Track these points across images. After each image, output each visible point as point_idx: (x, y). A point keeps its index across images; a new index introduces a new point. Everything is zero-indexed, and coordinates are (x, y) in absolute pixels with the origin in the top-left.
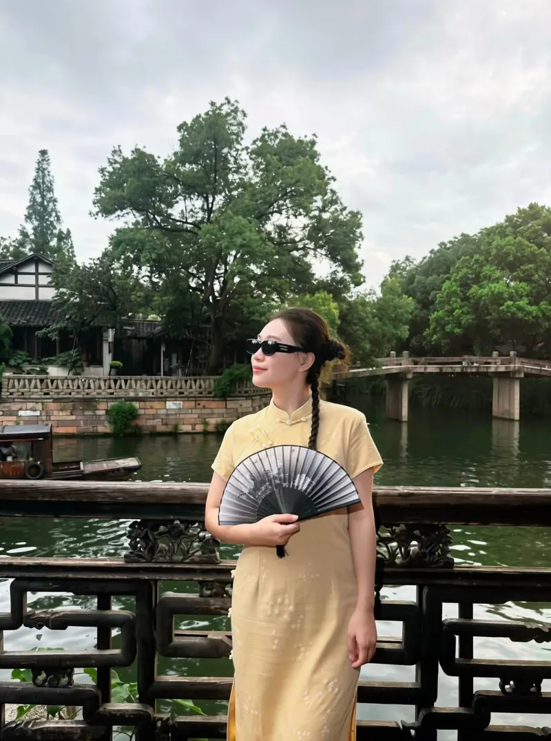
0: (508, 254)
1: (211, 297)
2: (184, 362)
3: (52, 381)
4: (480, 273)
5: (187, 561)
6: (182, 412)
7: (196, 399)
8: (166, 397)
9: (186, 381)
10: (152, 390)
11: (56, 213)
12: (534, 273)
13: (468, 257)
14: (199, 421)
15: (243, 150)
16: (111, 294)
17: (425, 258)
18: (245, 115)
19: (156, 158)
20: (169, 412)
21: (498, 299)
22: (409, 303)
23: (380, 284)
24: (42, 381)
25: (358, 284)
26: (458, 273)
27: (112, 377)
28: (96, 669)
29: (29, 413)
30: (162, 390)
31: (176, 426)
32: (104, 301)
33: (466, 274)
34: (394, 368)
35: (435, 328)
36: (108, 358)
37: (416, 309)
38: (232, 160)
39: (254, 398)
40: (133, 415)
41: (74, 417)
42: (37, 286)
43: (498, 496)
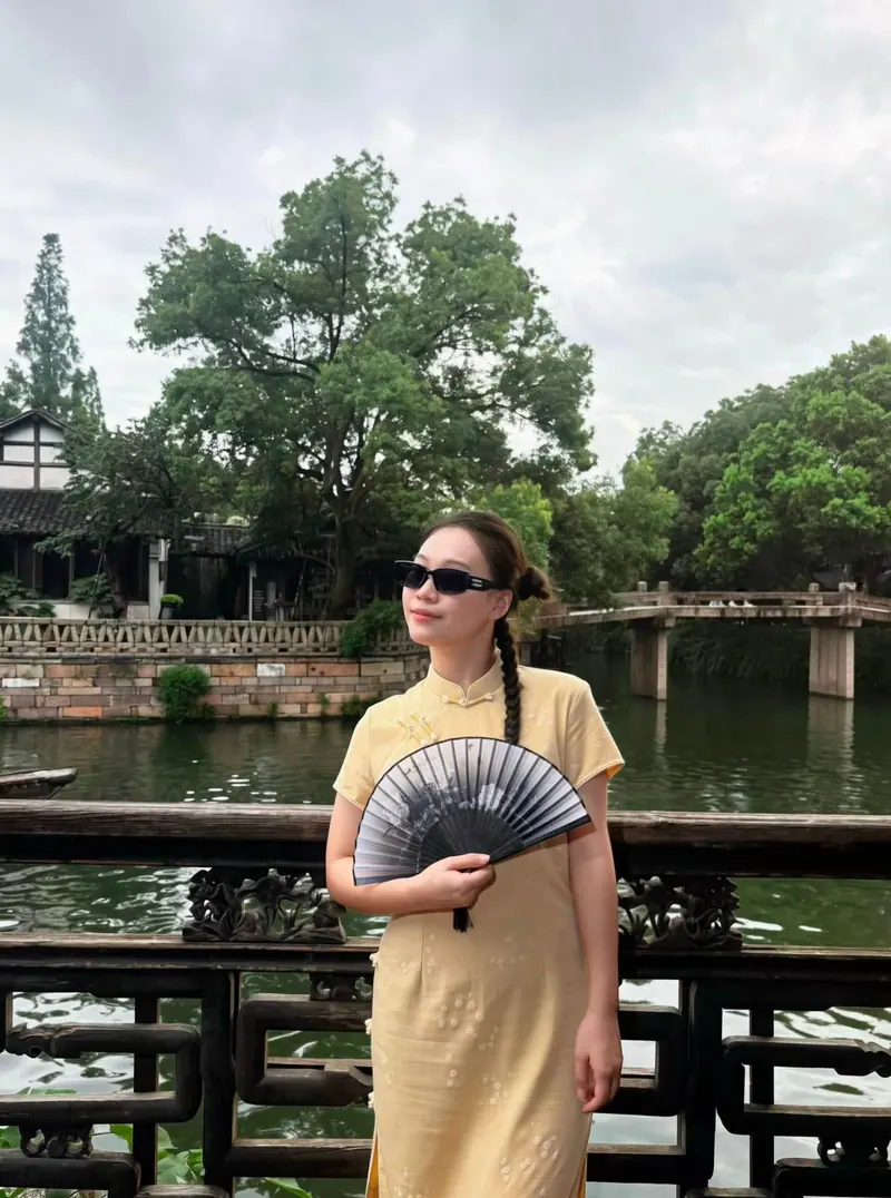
0: (835, 420)
1: (335, 487)
2: (290, 597)
3: (61, 628)
4: (789, 450)
5: (291, 938)
6: (284, 681)
7: (308, 660)
8: (256, 657)
9: (292, 630)
10: (233, 645)
11: (72, 341)
12: (877, 450)
13: (768, 425)
14: (313, 697)
15: (390, 239)
16: (164, 478)
17: (696, 425)
18: (395, 181)
19: (244, 250)
20: (263, 682)
21: (818, 494)
22: (668, 500)
23: (621, 467)
24: (43, 627)
25: (584, 467)
26: (750, 450)
27: (163, 621)
28: (131, 1126)
29: (21, 683)
30: (250, 645)
31: (274, 706)
32: (153, 492)
33: (765, 452)
34: (644, 610)
35: (711, 544)
36: (157, 590)
37: (680, 510)
38: (372, 256)
39: (407, 658)
40: (200, 686)
41: (97, 690)
42: (37, 465)
43: (815, 829)
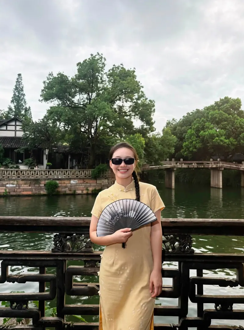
0: (216, 118)
1: (90, 136)
2: (79, 163)
3: (21, 172)
4: (204, 125)
5: (79, 251)
6: (78, 185)
7: (83, 179)
8: (70, 179)
9: (79, 171)
10: (64, 175)
11: (24, 100)
12: (227, 126)
13: (199, 119)
14: (85, 189)
15: (104, 74)
16: (48, 134)
17: (181, 119)
18: (105, 60)
19: (68, 77)
20: (72, 185)
21: (212, 137)
22: (174, 138)
23: (162, 130)
24: (17, 171)
25: (152, 131)
26: (194, 125)
27: (47, 170)
28: (38, 301)
29: (11, 185)
30: (69, 176)
31: (75, 191)
32: (45, 137)
33: (198, 126)
34: (168, 166)
35: (185, 150)
36: (45, 162)
37: (177, 141)
38: (100, 78)
39: (108, 179)
40: (56, 186)
41: (30, 187)
42: (15, 131)
43: (212, 223)
